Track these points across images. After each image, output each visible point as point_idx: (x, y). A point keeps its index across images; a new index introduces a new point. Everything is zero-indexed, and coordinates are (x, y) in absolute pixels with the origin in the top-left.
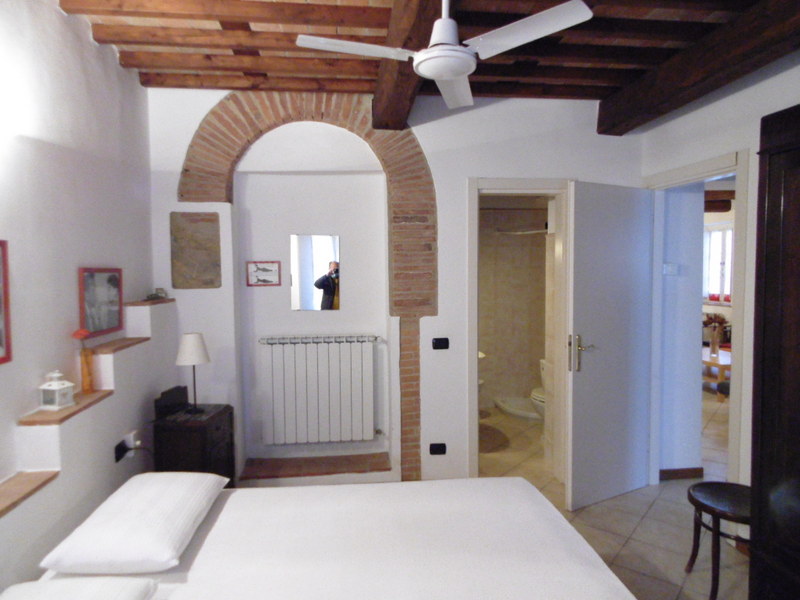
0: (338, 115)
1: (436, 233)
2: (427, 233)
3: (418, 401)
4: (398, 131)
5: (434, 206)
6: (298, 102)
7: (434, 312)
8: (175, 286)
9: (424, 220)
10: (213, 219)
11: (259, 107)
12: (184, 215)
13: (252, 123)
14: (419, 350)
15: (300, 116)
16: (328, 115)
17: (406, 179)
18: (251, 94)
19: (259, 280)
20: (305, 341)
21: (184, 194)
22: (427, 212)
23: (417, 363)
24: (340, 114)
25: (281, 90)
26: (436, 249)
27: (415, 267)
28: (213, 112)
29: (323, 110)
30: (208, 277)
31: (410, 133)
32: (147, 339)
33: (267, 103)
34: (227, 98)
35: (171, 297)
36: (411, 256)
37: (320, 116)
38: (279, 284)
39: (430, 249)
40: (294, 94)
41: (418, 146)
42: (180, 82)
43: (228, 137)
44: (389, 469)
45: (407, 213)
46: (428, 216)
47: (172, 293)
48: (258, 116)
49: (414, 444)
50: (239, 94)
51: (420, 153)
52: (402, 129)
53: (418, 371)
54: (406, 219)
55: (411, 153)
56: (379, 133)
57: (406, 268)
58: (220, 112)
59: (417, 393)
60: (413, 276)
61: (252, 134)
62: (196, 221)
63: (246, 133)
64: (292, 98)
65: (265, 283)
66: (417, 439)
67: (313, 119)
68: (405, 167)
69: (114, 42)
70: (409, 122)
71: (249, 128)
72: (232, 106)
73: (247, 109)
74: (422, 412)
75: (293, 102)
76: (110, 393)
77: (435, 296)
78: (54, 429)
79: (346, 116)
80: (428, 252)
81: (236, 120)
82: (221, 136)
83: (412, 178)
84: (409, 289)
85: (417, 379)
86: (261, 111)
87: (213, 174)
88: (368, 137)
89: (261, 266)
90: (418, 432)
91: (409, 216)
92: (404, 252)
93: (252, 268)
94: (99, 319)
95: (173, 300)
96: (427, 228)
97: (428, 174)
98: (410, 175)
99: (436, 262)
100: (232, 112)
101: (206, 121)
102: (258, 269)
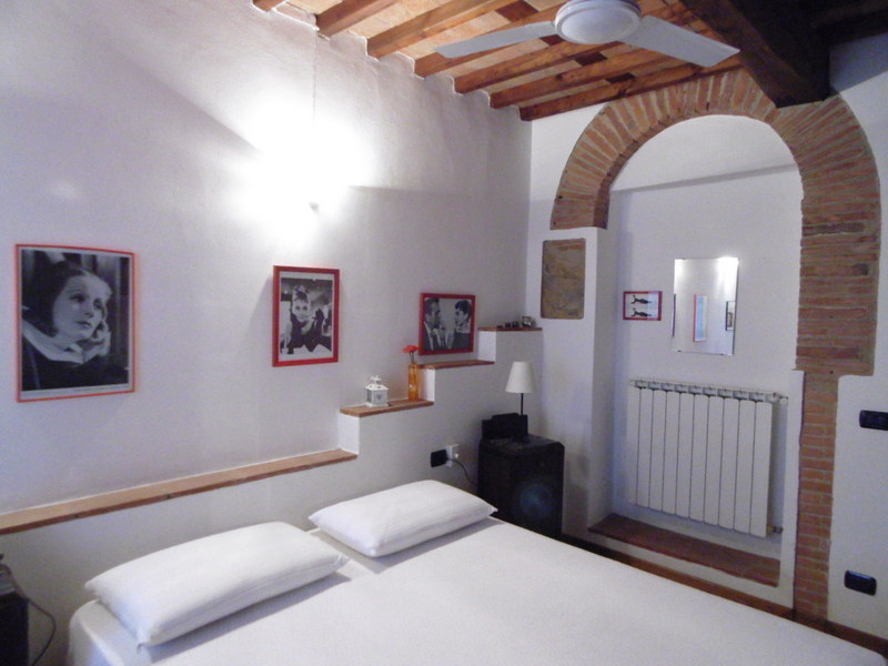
0: (729, 101)
1: (878, 247)
2: (862, 248)
3: (829, 500)
4: (817, 103)
5: (877, 205)
6: (678, 97)
7: (866, 369)
8: (543, 315)
9: (856, 227)
10: (579, 245)
11: (633, 114)
12: (555, 243)
13: (625, 135)
14: (835, 424)
15: (681, 114)
16: (716, 103)
17: (828, 171)
18: (625, 101)
19: (636, 313)
20: (680, 389)
21: (556, 223)
22: (863, 215)
23: (831, 444)
24: (732, 100)
25: (658, 88)
26: (876, 273)
27: (838, 299)
28: (587, 132)
29: (708, 99)
30: (572, 307)
31: (839, 101)
32: (492, 363)
33: (642, 107)
34: (601, 113)
35: (539, 326)
36: (829, 283)
37: (706, 108)
38: (659, 319)
39: (865, 272)
40: (673, 89)
41: (852, 117)
42: (553, 109)
43: (599, 156)
44: (774, 585)
45: (826, 220)
46: (865, 222)
47: (541, 322)
48: (631, 125)
49: (819, 562)
50: (613, 105)
51: (857, 127)
52: (823, 98)
53: (831, 455)
54: (824, 229)
55: (841, 129)
56: (786, 112)
57: (817, 301)
58: (594, 130)
59: (828, 489)
60: (831, 314)
61: (624, 147)
62: (566, 248)
63: (618, 147)
64: (671, 94)
65: (644, 316)
66: (824, 556)
67: (698, 113)
68: (828, 152)
69: (479, 87)
70: (835, 85)
71: (621, 141)
72: (606, 120)
73: (621, 120)
74: (834, 518)
75: (672, 99)
76: (431, 404)
77: (871, 344)
78: (356, 419)
79: (739, 101)
80: (863, 277)
81: (608, 135)
82: (593, 156)
83: (840, 168)
84: (823, 332)
85: (830, 466)
86: (635, 119)
87: (582, 197)
88: (769, 120)
89: (639, 297)
90: (827, 546)
91: (829, 224)
92: (816, 278)
93: (630, 298)
94: (443, 339)
95: (540, 329)
96: (862, 240)
97: (868, 157)
98: (835, 163)
99: (876, 292)
100: (605, 126)
101: (580, 143)
102: (636, 300)
